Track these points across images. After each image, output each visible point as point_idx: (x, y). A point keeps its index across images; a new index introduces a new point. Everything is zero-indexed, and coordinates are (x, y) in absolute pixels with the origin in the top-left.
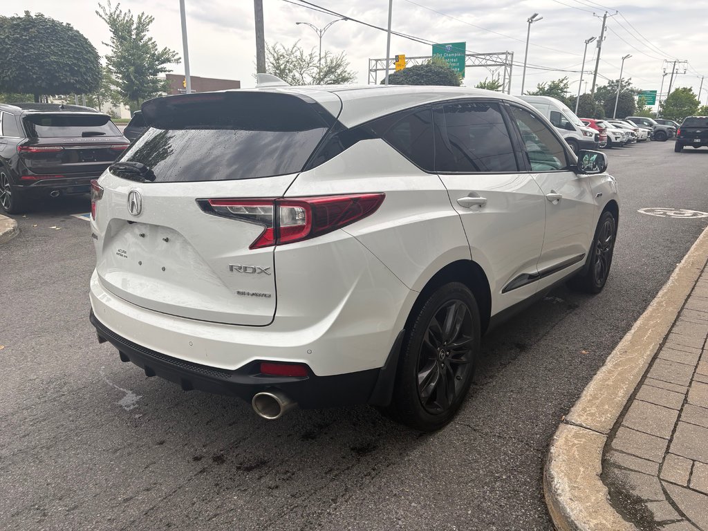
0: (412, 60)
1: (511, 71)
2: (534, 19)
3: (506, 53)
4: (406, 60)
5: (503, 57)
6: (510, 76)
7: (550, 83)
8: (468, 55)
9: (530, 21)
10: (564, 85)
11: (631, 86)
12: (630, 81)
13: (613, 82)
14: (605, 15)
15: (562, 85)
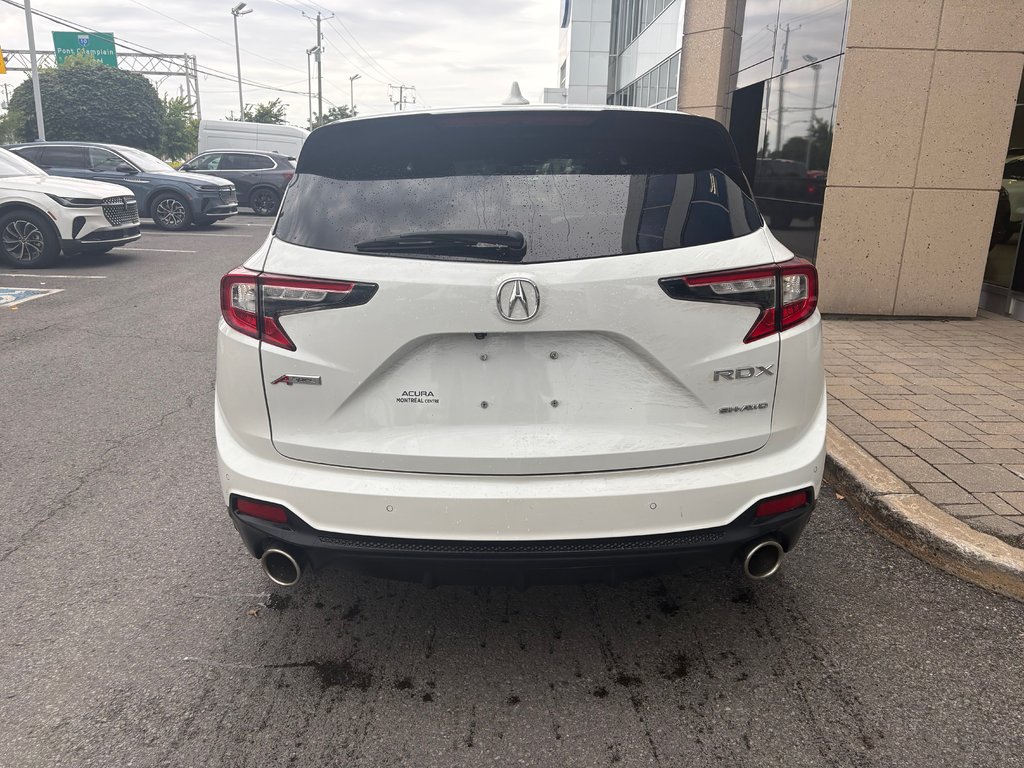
0: (17, 55)
1: (196, 84)
2: (241, 11)
3: (185, 57)
4: (5, 55)
5: (181, 62)
6: (197, 92)
7: (258, 107)
8: (121, 55)
9: (236, 13)
10: (278, 111)
11: (358, 115)
12: (356, 110)
13: (334, 110)
14: (318, 17)
15: (275, 110)
